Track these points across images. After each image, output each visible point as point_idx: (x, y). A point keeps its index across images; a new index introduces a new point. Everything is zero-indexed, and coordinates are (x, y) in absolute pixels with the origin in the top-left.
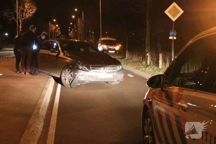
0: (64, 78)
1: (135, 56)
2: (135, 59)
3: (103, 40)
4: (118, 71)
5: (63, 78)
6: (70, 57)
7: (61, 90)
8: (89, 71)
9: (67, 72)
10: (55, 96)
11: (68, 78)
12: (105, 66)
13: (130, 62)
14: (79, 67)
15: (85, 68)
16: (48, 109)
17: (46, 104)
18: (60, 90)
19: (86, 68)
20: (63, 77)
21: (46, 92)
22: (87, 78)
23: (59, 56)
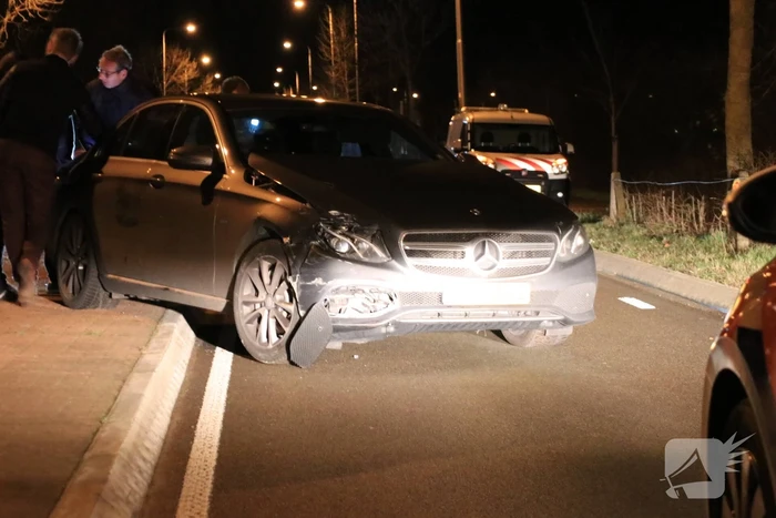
0: (247, 310)
1: (661, 203)
2: (665, 222)
3: (473, 124)
4: (564, 265)
5: (242, 313)
6: (280, 191)
7: (232, 377)
8: (394, 262)
9: (266, 274)
10: (201, 405)
11: (273, 313)
12: (486, 235)
13: (634, 239)
14: (333, 242)
15: (370, 250)
16: (156, 468)
17: (148, 444)
18: (227, 379)
19: (376, 249)
20: (246, 303)
21: (144, 386)
22: (379, 305)
23: (220, 186)
